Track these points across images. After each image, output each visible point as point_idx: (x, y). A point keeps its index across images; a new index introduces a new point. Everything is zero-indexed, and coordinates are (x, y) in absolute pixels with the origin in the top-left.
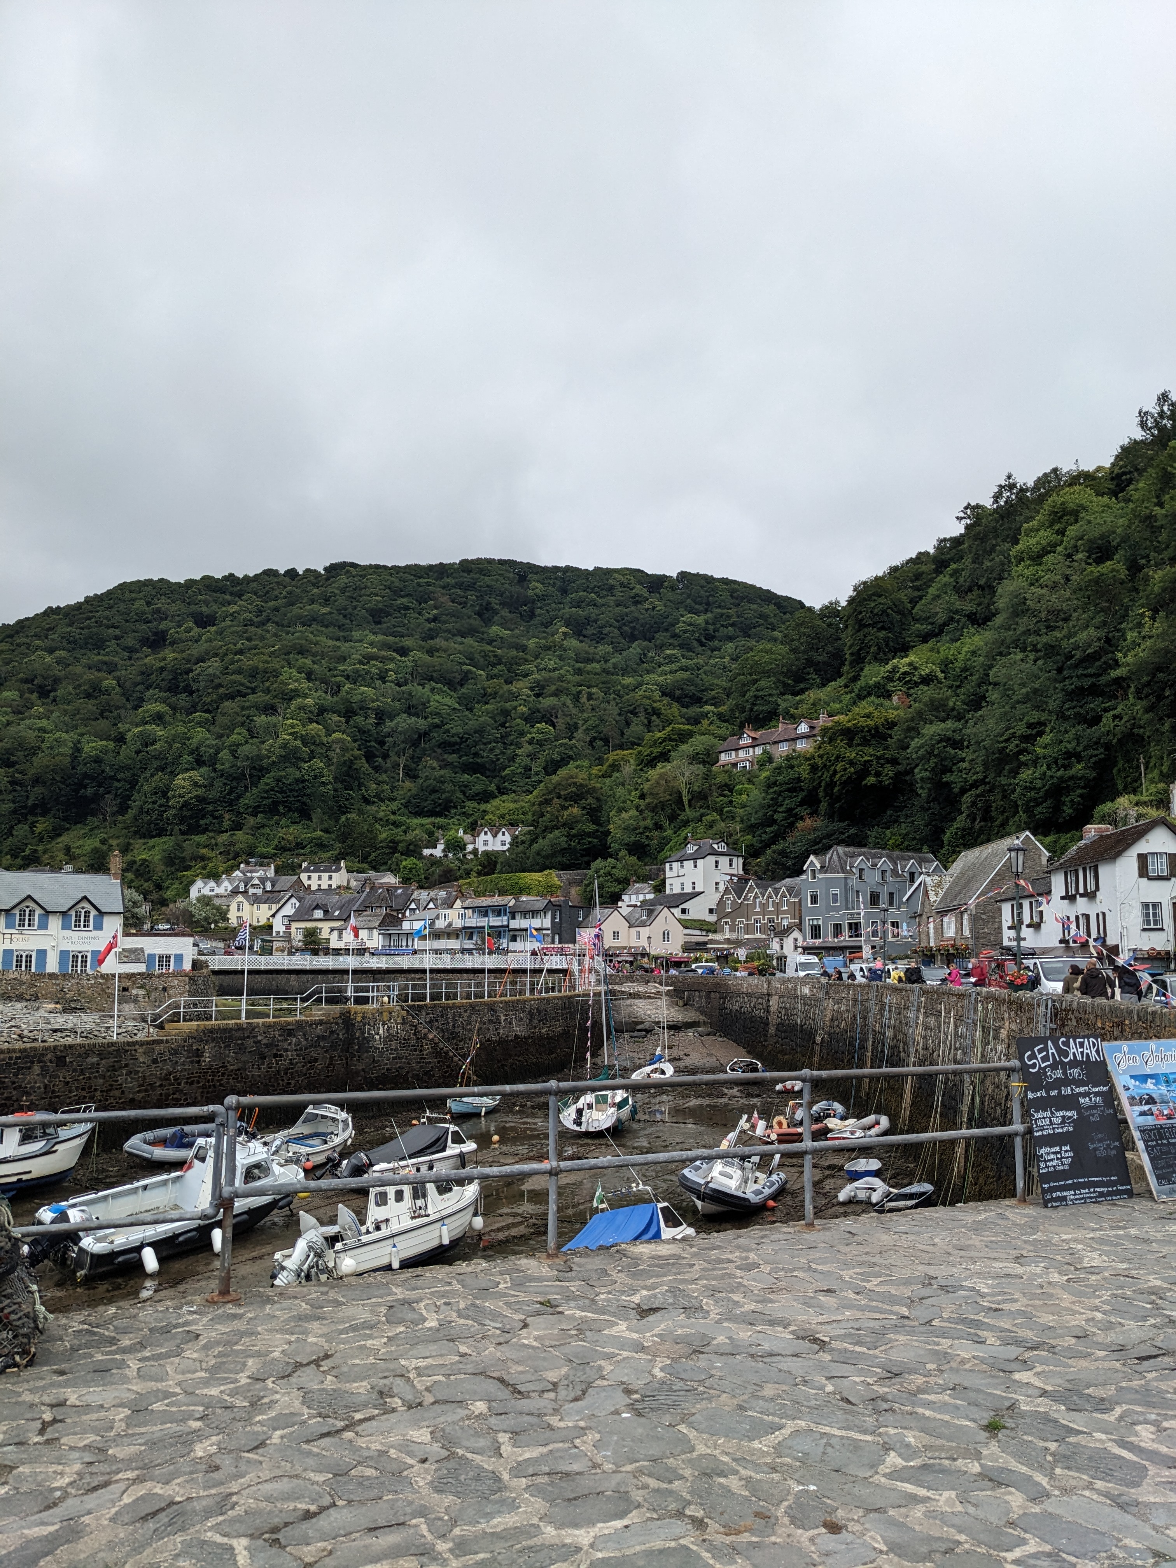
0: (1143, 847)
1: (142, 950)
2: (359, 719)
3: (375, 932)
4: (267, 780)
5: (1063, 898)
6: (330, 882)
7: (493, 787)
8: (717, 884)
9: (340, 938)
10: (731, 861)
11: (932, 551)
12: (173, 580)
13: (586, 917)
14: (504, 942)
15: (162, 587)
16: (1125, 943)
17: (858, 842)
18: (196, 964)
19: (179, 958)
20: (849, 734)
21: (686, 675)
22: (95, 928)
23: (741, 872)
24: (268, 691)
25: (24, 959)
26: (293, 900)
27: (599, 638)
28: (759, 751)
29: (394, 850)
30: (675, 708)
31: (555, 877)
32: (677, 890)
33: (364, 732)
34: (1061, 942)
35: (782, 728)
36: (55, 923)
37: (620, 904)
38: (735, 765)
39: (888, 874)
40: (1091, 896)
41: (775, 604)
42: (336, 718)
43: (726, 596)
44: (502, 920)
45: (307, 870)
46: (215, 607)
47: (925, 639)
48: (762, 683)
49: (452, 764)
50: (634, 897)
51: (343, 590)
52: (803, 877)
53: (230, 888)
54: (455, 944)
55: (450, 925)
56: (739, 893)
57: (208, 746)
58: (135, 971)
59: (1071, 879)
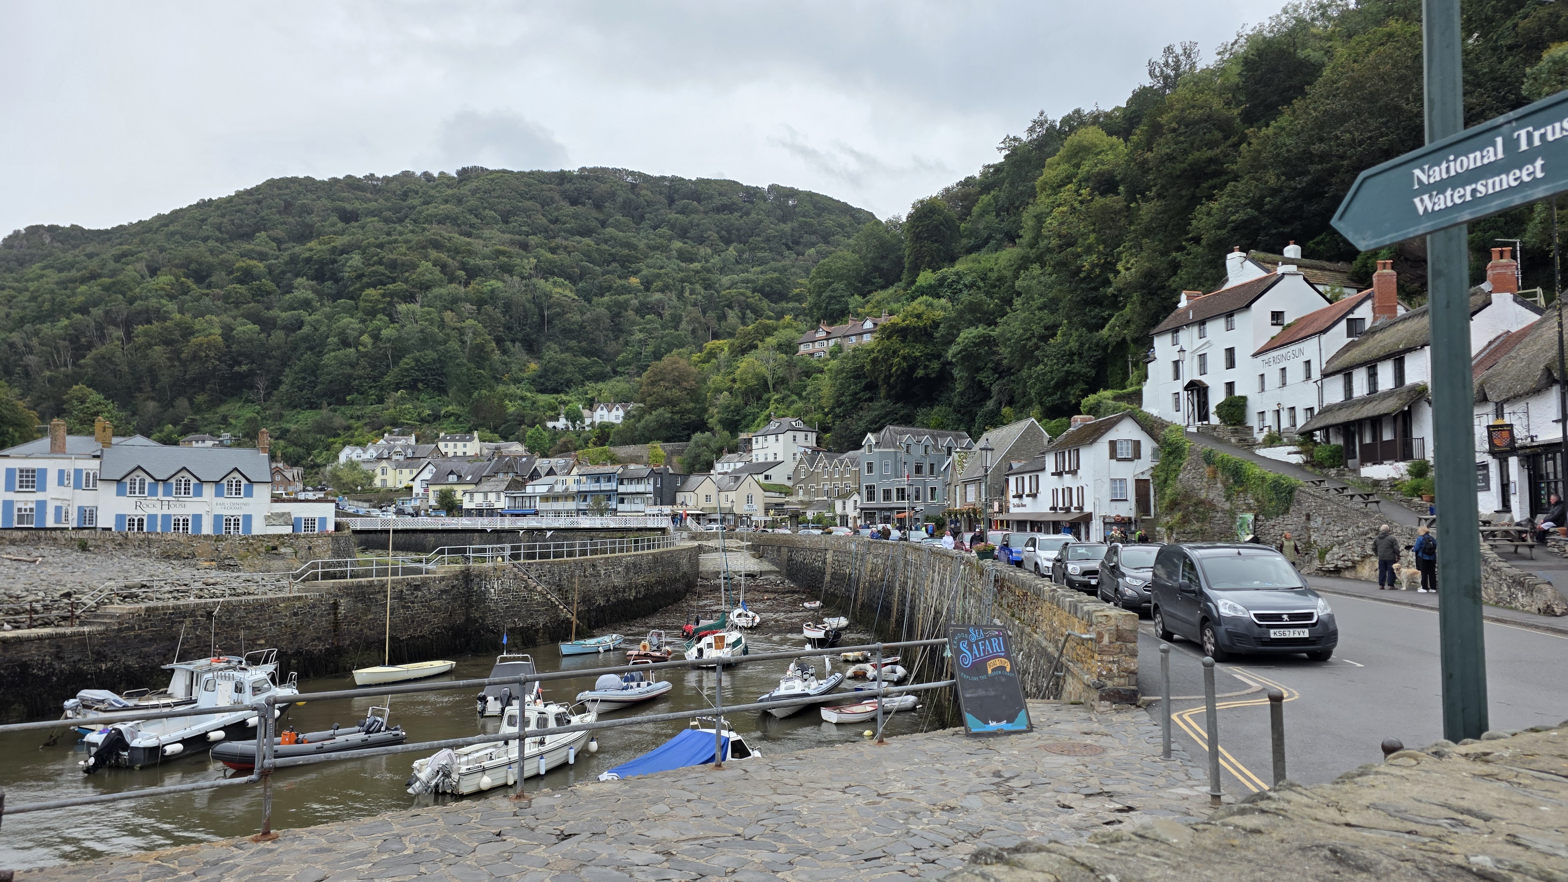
0: (1113, 435)
1: (289, 513)
2: (488, 308)
3: (502, 495)
4: (407, 361)
5: (1053, 474)
6: (465, 450)
7: (609, 369)
8: (794, 454)
9: (471, 500)
10: (806, 436)
11: (977, 175)
12: (318, 178)
13: (683, 483)
14: (613, 504)
15: (308, 184)
16: (1097, 511)
17: (908, 421)
18: (338, 527)
19: (323, 520)
20: (903, 333)
21: (776, 275)
22: (245, 496)
23: (815, 445)
24: (406, 281)
25: (181, 523)
26: (430, 467)
27: (701, 240)
28: (832, 342)
29: (521, 423)
30: (765, 303)
31: (659, 448)
32: (762, 460)
33: (494, 319)
34: (1051, 509)
35: (849, 325)
36: (208, 491)
37: (712, 472)
38: (812, 355)
39: (929, 449)
40: (1074, 472)
41: (851, 216)
42: (468, 306)
43: (809, 207)
44: (612, 486)
45: (444, 439)
46: (357, 205)
47: (969, 251)
48: (835, 285)
49: (572, 348)
50: (726, 465)
51: (474, 192)
52: (862, 450)
53: (375, 455)
54: (571, 505)
55: (567, 489)
56: (812, 461)
57: (353, 329)
58: (284, 533)
59: (1060, 459)
